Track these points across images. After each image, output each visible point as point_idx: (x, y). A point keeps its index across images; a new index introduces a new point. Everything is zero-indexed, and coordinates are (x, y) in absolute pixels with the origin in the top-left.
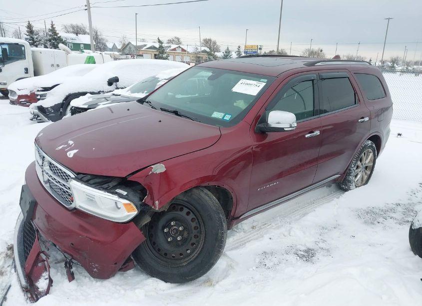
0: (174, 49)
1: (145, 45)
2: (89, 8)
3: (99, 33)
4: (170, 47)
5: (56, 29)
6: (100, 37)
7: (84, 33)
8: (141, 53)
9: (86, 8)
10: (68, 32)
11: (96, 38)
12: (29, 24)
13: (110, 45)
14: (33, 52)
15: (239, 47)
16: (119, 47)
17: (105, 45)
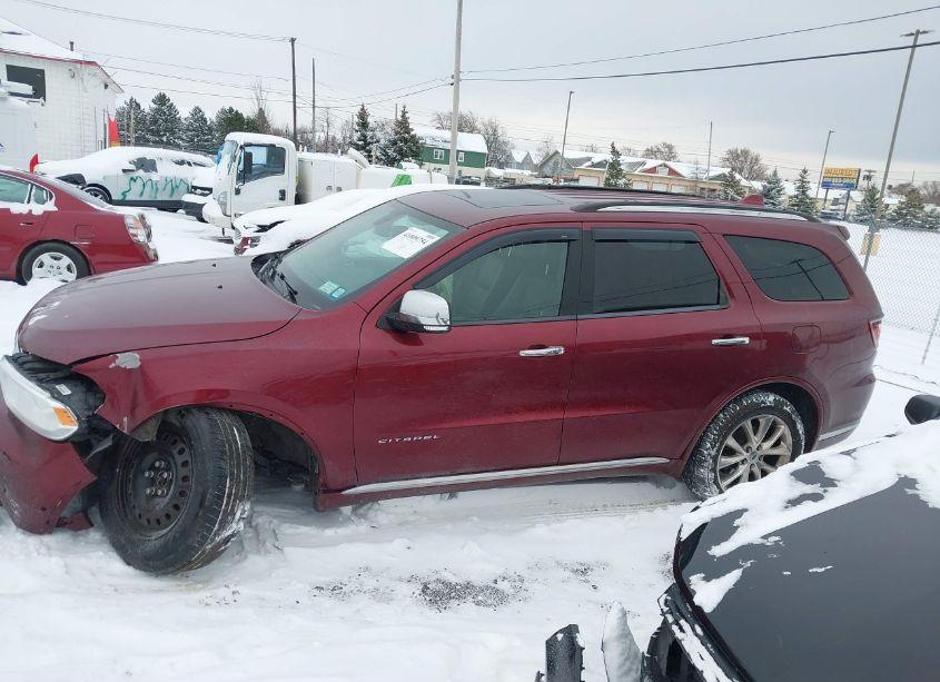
0: (653, 170)
1: (589, 159)
2: (459, 80)
3: (500, 132)
4: (644, 163)
5: (409, 121)
6: (501, 139)
7: (472, 130)
8: (576, 176)
9: (452, 81)
10: (442, 127)
11: (493, 141)
12: (363, 109)
13: (518, 156)
14: (300, 161)
15: (805, 172)
16: (537, 160)
17: (510, 156)
